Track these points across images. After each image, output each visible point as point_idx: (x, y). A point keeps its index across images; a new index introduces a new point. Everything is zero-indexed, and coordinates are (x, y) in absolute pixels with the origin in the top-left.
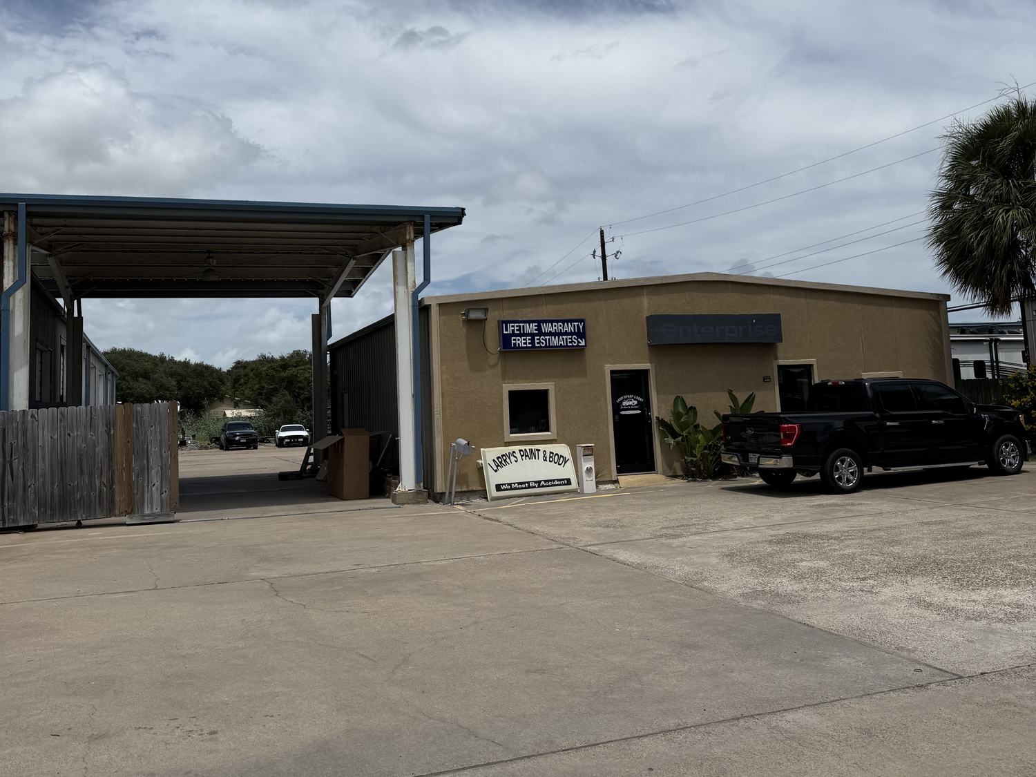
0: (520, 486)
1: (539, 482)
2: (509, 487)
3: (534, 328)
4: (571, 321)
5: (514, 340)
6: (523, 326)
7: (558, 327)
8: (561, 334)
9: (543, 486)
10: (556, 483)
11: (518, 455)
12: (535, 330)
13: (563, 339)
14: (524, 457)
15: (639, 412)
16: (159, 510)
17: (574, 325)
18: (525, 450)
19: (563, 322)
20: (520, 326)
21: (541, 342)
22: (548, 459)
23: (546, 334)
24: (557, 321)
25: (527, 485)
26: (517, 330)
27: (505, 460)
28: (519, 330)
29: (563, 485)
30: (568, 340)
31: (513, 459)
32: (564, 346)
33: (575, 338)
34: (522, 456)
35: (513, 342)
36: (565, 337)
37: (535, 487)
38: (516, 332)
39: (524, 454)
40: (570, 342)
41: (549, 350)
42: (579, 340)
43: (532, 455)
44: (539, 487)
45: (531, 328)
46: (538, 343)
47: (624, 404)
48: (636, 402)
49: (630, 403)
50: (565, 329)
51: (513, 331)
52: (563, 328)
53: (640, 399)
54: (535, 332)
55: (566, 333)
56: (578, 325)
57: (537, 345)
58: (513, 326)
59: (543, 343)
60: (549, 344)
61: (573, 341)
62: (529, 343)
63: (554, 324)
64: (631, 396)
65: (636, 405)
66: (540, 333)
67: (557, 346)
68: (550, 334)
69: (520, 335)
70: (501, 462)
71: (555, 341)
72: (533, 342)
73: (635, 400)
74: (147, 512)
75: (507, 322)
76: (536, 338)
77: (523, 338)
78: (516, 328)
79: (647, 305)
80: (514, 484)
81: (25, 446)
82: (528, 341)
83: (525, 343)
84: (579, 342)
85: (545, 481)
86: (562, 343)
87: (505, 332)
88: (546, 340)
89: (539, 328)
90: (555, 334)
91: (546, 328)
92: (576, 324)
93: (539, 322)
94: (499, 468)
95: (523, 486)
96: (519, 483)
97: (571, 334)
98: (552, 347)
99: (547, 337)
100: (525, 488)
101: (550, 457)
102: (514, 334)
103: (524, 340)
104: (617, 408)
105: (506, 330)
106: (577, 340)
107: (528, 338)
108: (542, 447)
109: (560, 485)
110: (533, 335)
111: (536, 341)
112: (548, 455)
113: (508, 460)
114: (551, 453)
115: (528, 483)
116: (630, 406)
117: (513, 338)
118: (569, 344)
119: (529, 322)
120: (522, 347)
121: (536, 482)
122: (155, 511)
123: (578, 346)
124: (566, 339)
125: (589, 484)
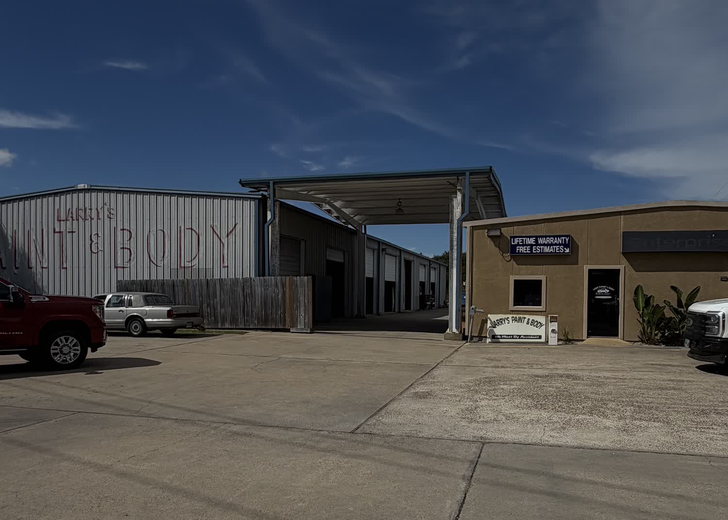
0: (507, 337)
1: (520, 336)
2: (500, 337)
3: (533, 241)
4: (560, 236)
5: (518, 248)
6: (525, 240)
7: (550, 240)
8: (552, 245)
9: (522, 338)
10: (531, 337)
11: (510, 319)
12: (534, 242)
13: (553, 248)
14: (514, 321)
15: (610, 297)
16: (303, 327)
17: (562, 239)
18: (516, 317)
19: (554, 237)
20: (523, 240)
21: (537, 250)
22: (530, 323)
23: (541, 245)
24: (550, 237)
25: (512, 337)
26: (521, 242)
27: (501, 322)
28: (523, 242)
29: (536, 339)
30: (557, 249)
31: (506, 321)
32: (554, 253)
33: (562, 248)
34: (513, 320)
35: (517, 249)
36: (554, 247)
37: (516, 338)
38: (520, 243)
39: (515, 320)
40: (558, 250)
41: (543, 255)
42: (565, 249)
43: (520, 320)
44: (519, 338)
45: (531, 241)
46: (535, 250)
47: (599, 291)
48: (608, 291)
49: (603, 292)
50: (555, 242)
51: (518, 243)
52: (554, 241)
53: (612, 289)
54: (533, 243)
55: (556, 244)
56: (565, 239)
57: (534, 252)
58: (518, 240)
59: (538, 251)
60: (543, 250)
61: (560, 249)
62: (529, 251)
63: (547, 238)
64: (604, 287)
65: (608, 293)
66: (537, 244)
67: (548, 253)
68: (544, 245)
69: (523, 245)
70: (498, 323)
71: (547, 250)
72: (531, 250)
73: (608, 289)
74: (298, 327)
75: (514, 237)
76: (534, 247)
77: (524, 247)
78: (520, 241)
79: (623, 224)
80: (504, 335)
81: (251, 293)
82: (528, 249)
83: (526, 251)
84: (564, 250)
85: (524, 336)
86: (552, 250)
87: (512, 243)
88: (540, 249)
89: (536, 241)
90: (547, 245)
91: (540, 241)
92: (563, 238)
93: (537, 237)
94: (496, 326)
95: (509, 337)
96: (506, 335)
97: (560, 245)
98: (545, 253)
99: (542, 247)
100: (511, 338)
101: (532, 322)
102: (518, 245)
103: (525, 248)
104: (591, 294)
105: (514, 242)
106: (564, 249)
107: (528, 247)
108: (527, 317)
109: (534, 339)
110: (531, 246)
111: (534, 249)
112: (530, 321)
113: (503, 322)
114: (533, 320)
115: (513, 336)
116: (604, 293)
117: (517, 247)
118: (557, 251)
119: (530, 237)
120: (524, 253)
121: (517, 336)
122: (302, 327)
123: (564, 252)
124: (556, 248)
125: (553, 340)
